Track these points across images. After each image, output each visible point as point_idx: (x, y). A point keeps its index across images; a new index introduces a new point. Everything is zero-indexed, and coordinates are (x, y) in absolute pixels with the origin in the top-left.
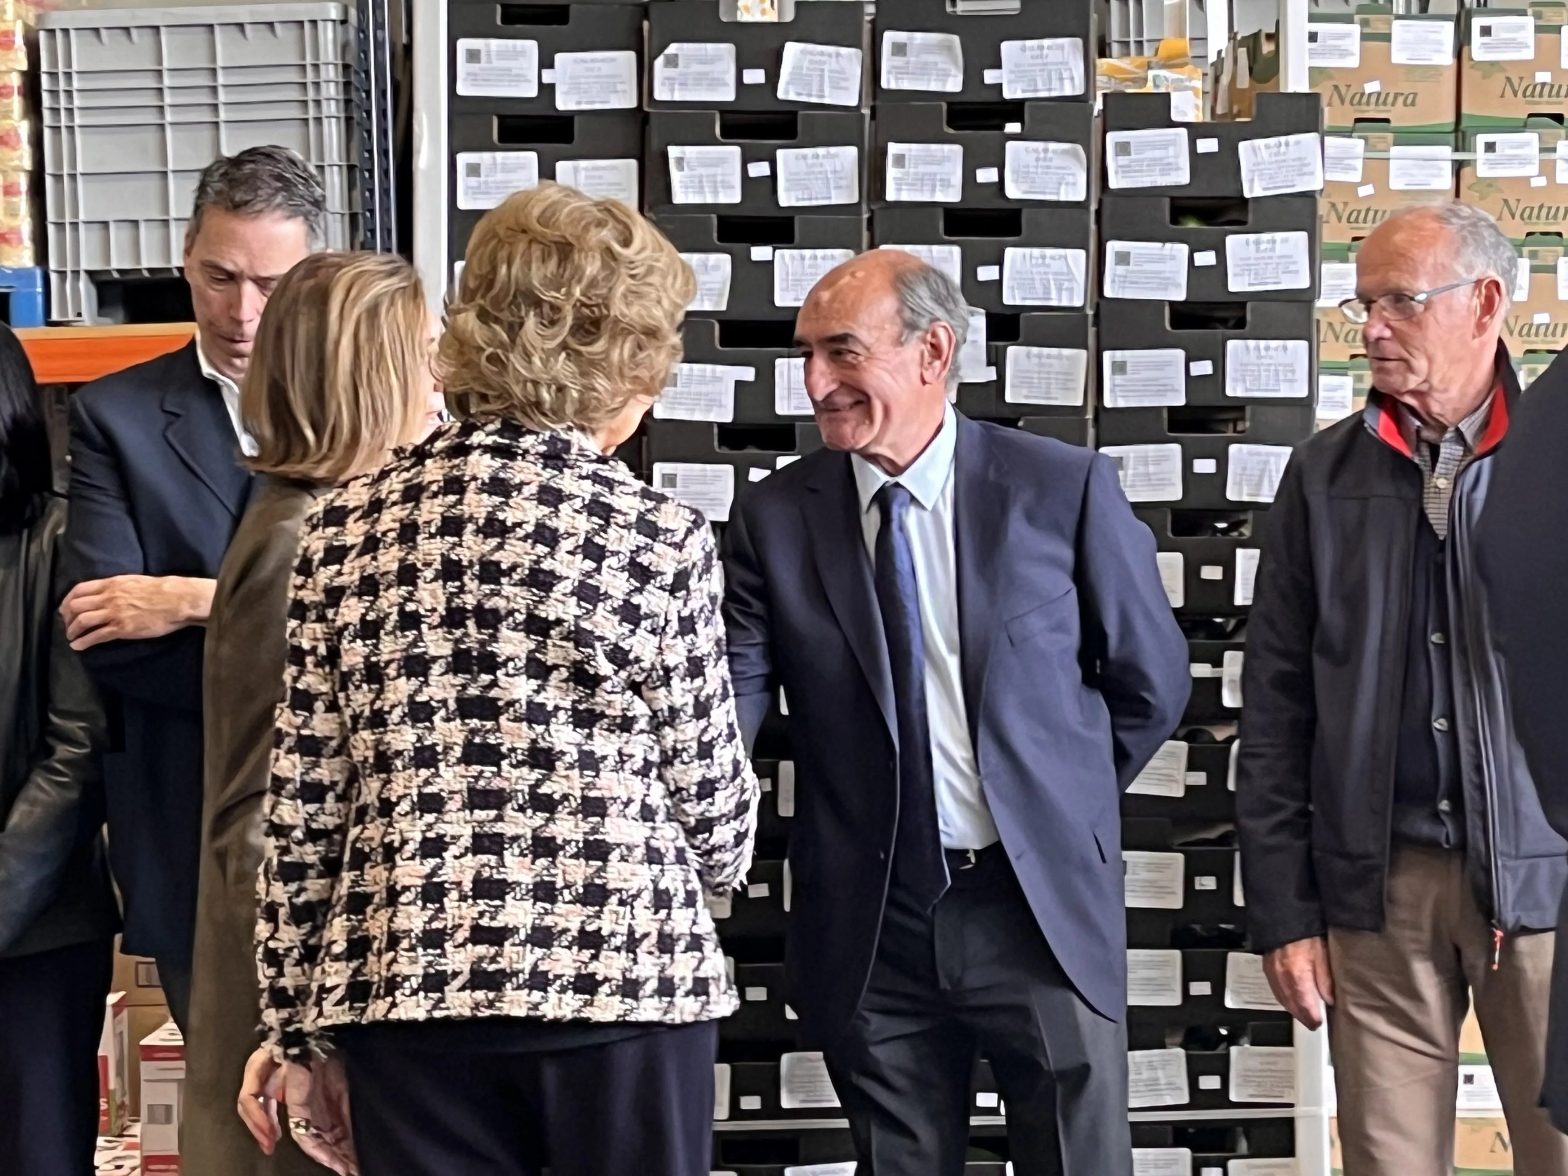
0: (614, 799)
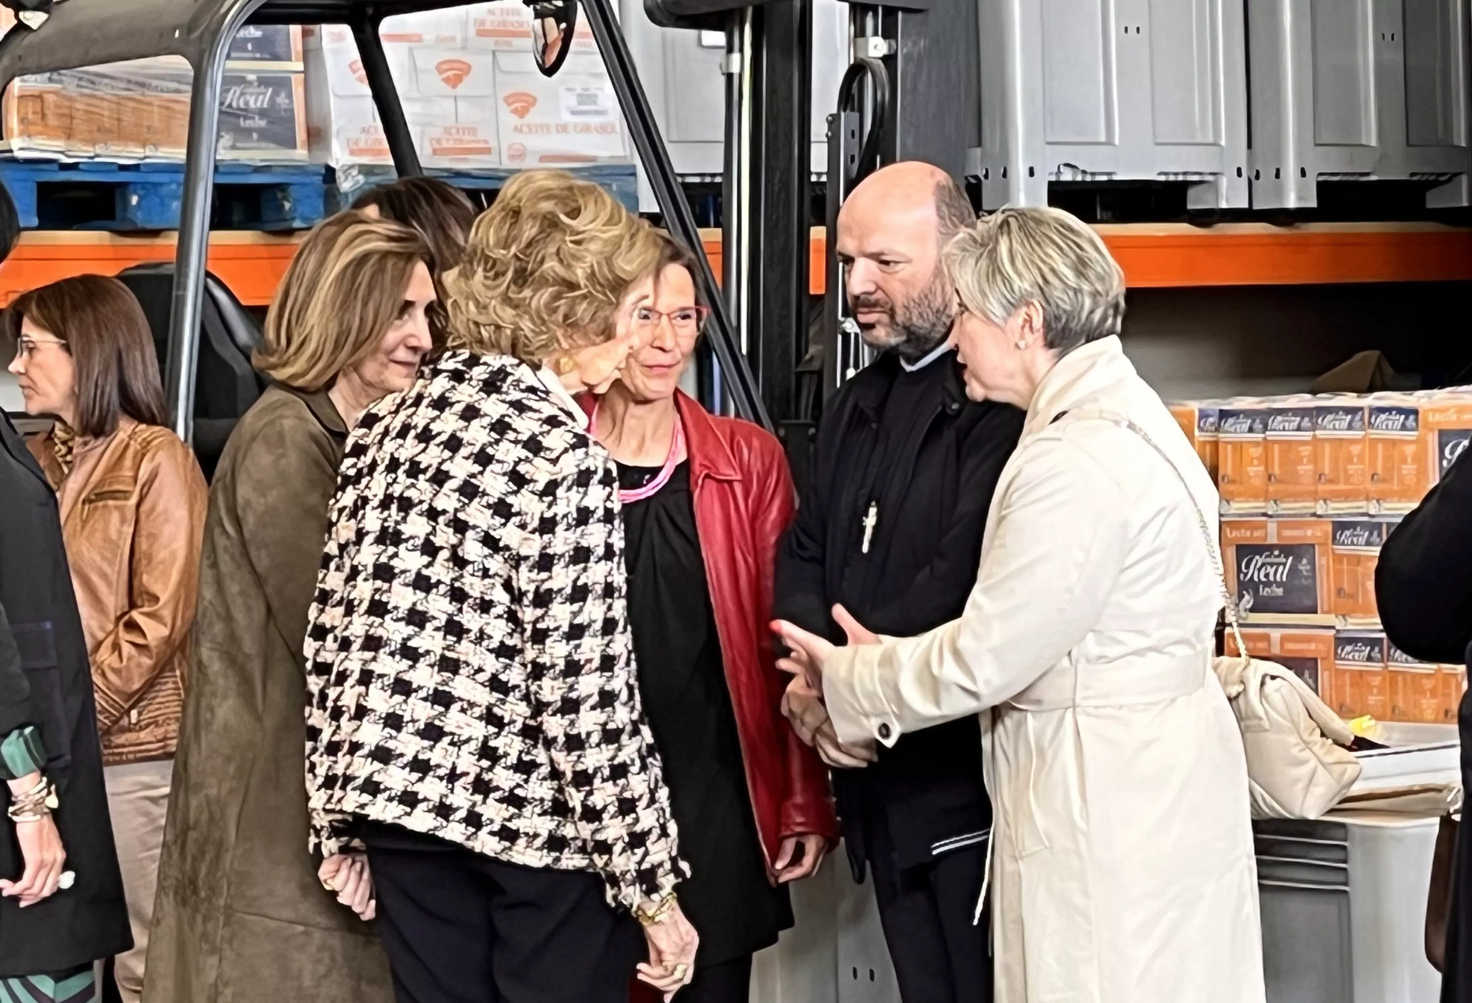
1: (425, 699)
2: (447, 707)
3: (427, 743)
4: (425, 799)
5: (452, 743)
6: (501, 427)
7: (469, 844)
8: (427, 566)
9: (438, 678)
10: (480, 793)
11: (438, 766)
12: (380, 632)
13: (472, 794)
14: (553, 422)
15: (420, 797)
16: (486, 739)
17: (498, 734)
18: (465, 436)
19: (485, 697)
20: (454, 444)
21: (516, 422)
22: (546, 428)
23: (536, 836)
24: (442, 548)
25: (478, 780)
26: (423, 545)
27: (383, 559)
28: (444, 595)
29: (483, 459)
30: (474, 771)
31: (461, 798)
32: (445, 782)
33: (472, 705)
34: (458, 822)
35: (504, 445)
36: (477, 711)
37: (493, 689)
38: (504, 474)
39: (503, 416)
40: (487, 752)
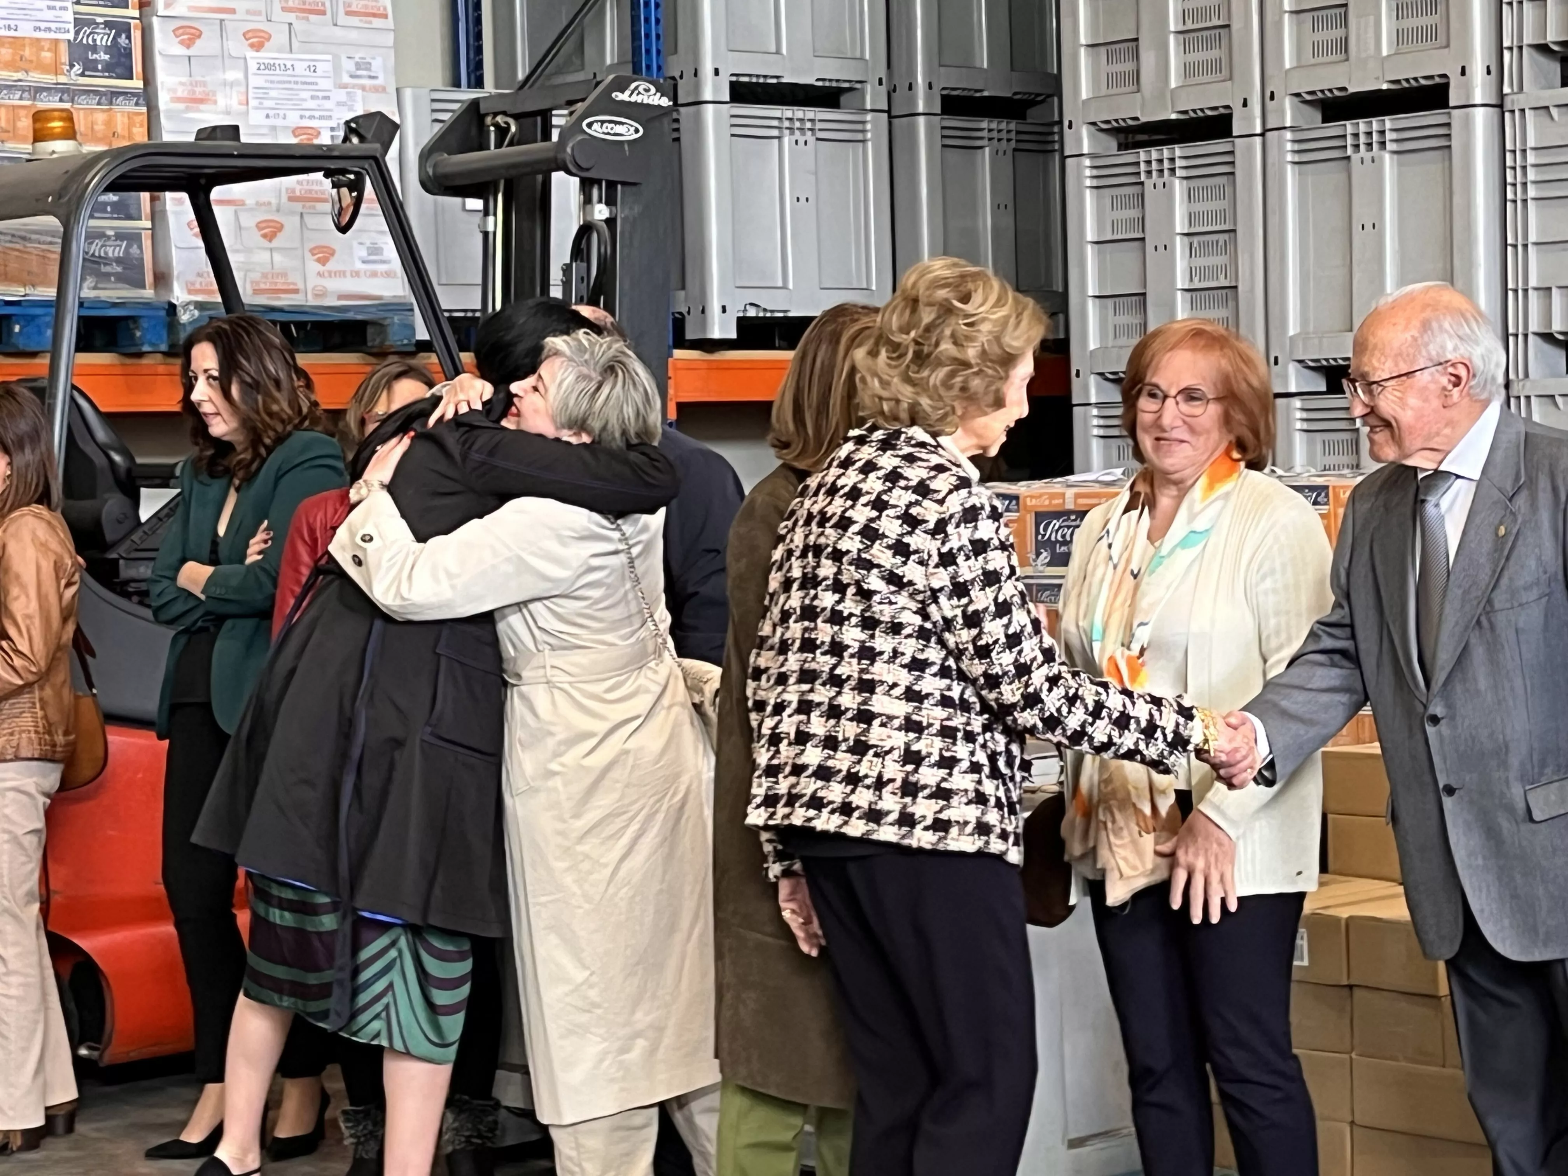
0: (882, 682)
1: (851, 720)
2: (870, 724)
3: (855, 758)
4: (858, 807)
5: (876, 755)
6: (894, 477)
7: (906, 842)
8: (838, 602)
9: (859, 699)
10: (908, 795)
11: (866, 776)
12: (813, 666)
13: (902, 797)
14: (940, 469)
15: (854, 806)
16: (907, 745)
17: (919, 739)
18: (864, 487)
19: (901, 709)
20: (854, 494)
21: (907, 472)
22: (933, 473)
23: (966, 823)
24: (848, 585)
25: (905, 781)
26: (833, 584)
27: (807, 601)
28: (856, 626)
29: (879, 505)
30: (899, 777)
31: (890, 802)
32: (871, 791)
33: (891, 718)
34: (890, 824)
35: (896, 492)
36: (896, 723)
37: (908, 700)
38: (898, 517)
39: (895, 468)
40: (913, 758)
